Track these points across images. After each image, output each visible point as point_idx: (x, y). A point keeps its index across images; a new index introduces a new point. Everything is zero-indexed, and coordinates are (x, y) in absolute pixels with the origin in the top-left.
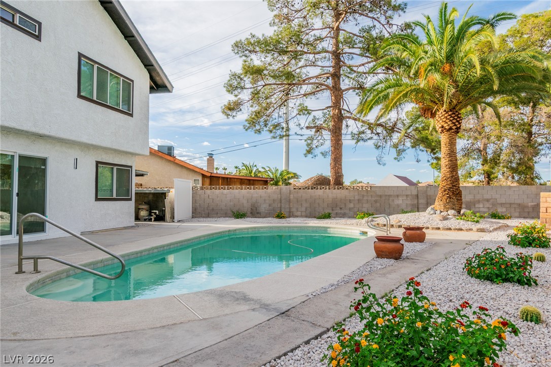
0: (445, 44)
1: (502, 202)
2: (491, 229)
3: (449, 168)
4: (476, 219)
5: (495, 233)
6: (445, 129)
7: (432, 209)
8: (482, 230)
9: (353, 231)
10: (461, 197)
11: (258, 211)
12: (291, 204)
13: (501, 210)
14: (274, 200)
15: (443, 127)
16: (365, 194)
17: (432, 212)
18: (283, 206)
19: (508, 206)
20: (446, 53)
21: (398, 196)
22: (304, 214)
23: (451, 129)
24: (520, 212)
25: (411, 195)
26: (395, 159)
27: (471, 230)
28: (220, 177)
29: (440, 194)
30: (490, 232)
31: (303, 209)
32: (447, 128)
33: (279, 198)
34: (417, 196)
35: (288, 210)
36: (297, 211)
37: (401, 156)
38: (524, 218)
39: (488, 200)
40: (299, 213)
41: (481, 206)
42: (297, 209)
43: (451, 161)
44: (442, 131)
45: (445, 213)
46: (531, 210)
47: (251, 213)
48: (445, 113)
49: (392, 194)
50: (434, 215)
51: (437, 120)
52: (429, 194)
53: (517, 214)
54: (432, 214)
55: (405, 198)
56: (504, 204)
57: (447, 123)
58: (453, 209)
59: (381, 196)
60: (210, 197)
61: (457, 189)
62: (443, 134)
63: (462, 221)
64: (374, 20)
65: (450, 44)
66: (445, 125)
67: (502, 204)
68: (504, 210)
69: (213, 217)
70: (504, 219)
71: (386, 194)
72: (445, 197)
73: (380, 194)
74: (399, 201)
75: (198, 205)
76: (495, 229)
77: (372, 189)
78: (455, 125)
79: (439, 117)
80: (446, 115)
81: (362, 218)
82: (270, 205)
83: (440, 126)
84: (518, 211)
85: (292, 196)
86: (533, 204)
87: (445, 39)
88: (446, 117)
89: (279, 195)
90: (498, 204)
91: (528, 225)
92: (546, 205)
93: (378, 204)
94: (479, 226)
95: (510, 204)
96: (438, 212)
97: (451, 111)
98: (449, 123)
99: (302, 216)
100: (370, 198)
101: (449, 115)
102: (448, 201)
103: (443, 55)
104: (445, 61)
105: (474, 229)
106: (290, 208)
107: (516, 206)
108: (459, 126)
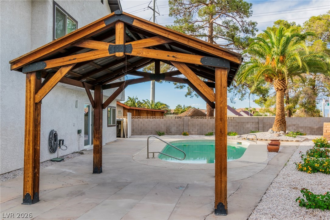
0: (280, 47)
1: (301, 126)
2: (302, 140)
3: (281, 109)
4: (294, 136)
5: (304, 142)
6: (279, 89)
7: (272, 130)
8: (298, 141)
9: (232, 142)
10: (286, 124)
11: (170, 131)
12: (189, 127)
13: (301, 130)
14: (179, 125)
15: (278, 88)
16: (230, 121)
17: (272, 132)
18: (185, 128)
19: (304, 128)
20: (281, 51)
21: (248, 123)
22: (196, 133)
23: (282, 89)
24: (310, 132)
25: (255, 122)
26: (240, 99)
27: (293, 141)
28: (134, 109)
29: (275, 123)
30: (302, 142)
31: (196, 130)
32: (280, 89)
33: (182, 124)
34: (258, 122)
35: (188, 131)
36: (193, 131)
37: (243, 98)
38: (312, 134)
39: (294, 125)
40: (194, 133)
41: (291, 128)
42: (193, 130)
43: (281, 106)
44: (277, 90)
45: (278, 133)
46: (316, 130)
47: (166, 132)
48: (279, 81)
49: (245, 121)
50: (273, 134)
51: (275, 84)
52: (264, 122)
53: (309, 133)
54: (272, 133)
55: (252, 124)
56: (303, 127)
57: (280, 86)
58: (282, 130)
59: (239, 123)
60: (142, 123)
61: (284, 120)
62: (278, 92)
63: (287, 137)
64: (233, 18)
65: (283, 46)
66: (279, 87)
67: (301, 127)
68: (302, 130)
69: (144, 135)
70: (303, 135)
71: (242, 121)
72: (278, 124)
73: (238, 121)
74: (249, 126)
75: (135, 127)
76: (304, 141)
77: (234, 119)
78: (284, 88)
79: (276, 83)
80: (280, 82)
81: (234, 135)
82: (177, 128)
83: (276, 87)
84: (309, 131)
85: (190, 122)
86: (317, 127)
87: (281, 43)
88: (280, 83)
89: (183, 122)
90: (299, 127)
91: (319, 138)
92: (326, 129)
93: (237, 127)
94: (296, 139)
95: (306, 127)
96: (275, 132)
97: (282, 80)
98: (281, 86)
99: (195, 134)
100: (233, 124)
101: (281, 83)
102: (280, 126)
103: (279, 51)
104: (280, 54)
105: (294, 141)
106: (189, 129)
107: (308, 128)
108: (286, 88)
